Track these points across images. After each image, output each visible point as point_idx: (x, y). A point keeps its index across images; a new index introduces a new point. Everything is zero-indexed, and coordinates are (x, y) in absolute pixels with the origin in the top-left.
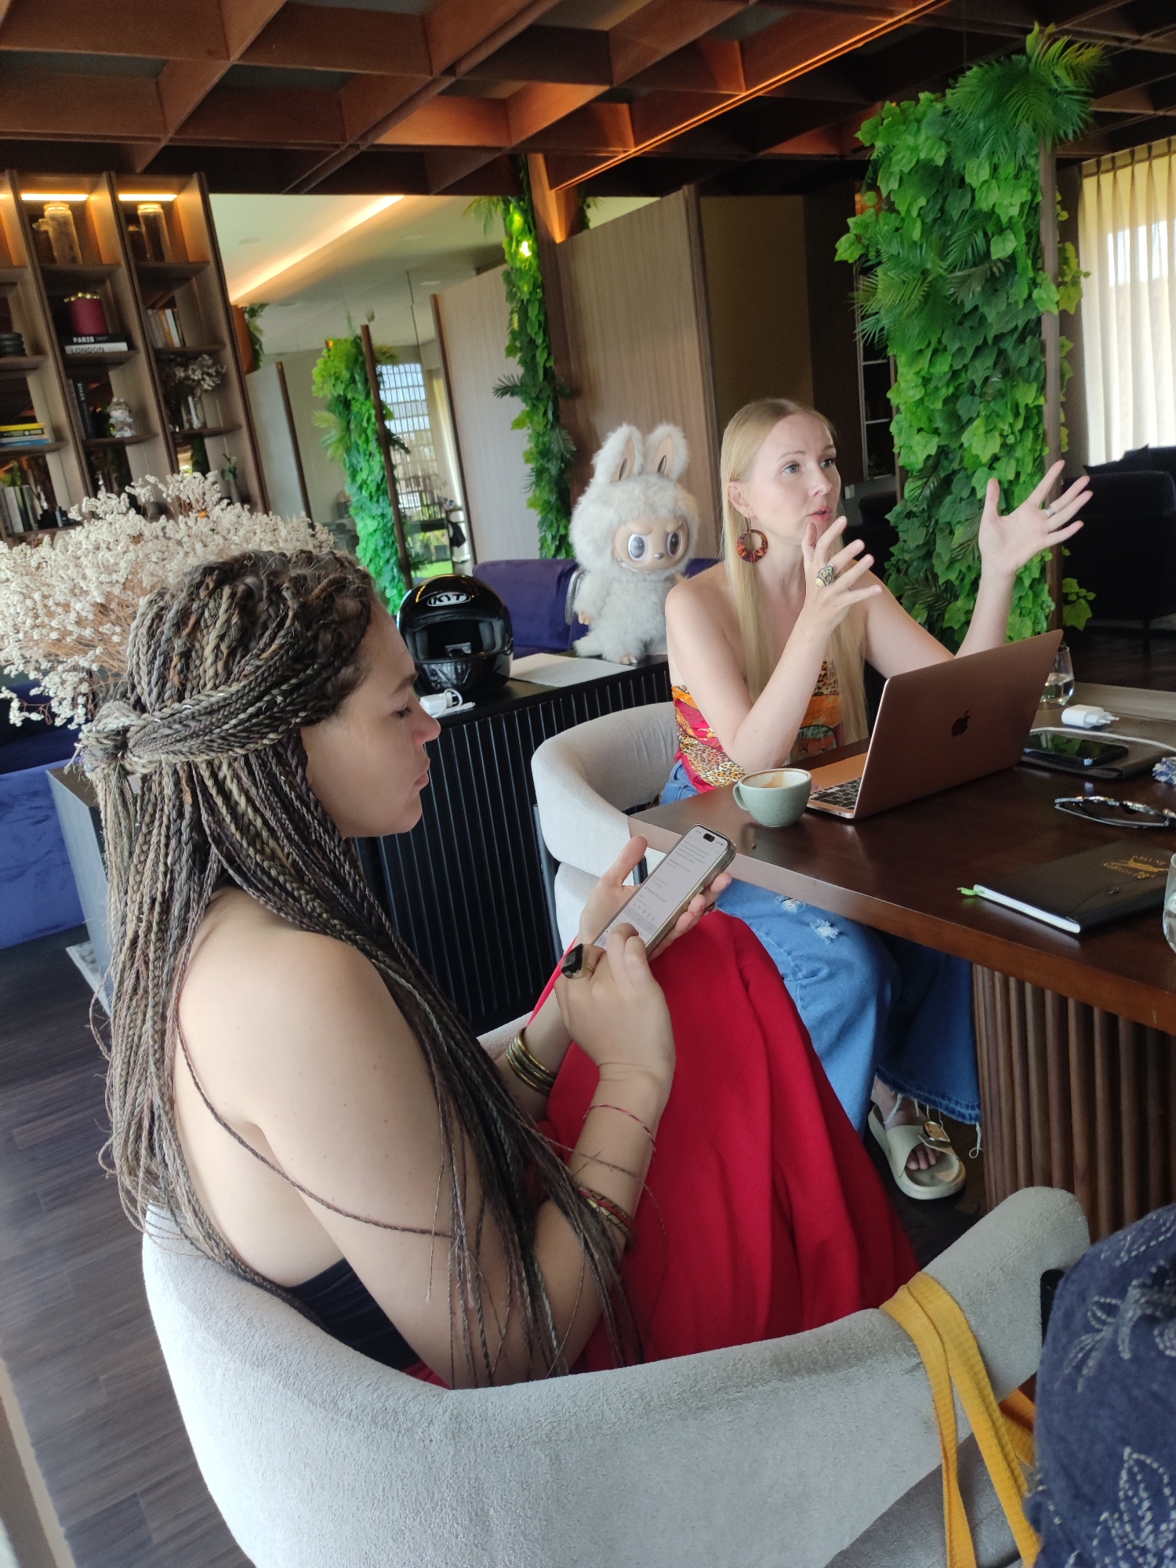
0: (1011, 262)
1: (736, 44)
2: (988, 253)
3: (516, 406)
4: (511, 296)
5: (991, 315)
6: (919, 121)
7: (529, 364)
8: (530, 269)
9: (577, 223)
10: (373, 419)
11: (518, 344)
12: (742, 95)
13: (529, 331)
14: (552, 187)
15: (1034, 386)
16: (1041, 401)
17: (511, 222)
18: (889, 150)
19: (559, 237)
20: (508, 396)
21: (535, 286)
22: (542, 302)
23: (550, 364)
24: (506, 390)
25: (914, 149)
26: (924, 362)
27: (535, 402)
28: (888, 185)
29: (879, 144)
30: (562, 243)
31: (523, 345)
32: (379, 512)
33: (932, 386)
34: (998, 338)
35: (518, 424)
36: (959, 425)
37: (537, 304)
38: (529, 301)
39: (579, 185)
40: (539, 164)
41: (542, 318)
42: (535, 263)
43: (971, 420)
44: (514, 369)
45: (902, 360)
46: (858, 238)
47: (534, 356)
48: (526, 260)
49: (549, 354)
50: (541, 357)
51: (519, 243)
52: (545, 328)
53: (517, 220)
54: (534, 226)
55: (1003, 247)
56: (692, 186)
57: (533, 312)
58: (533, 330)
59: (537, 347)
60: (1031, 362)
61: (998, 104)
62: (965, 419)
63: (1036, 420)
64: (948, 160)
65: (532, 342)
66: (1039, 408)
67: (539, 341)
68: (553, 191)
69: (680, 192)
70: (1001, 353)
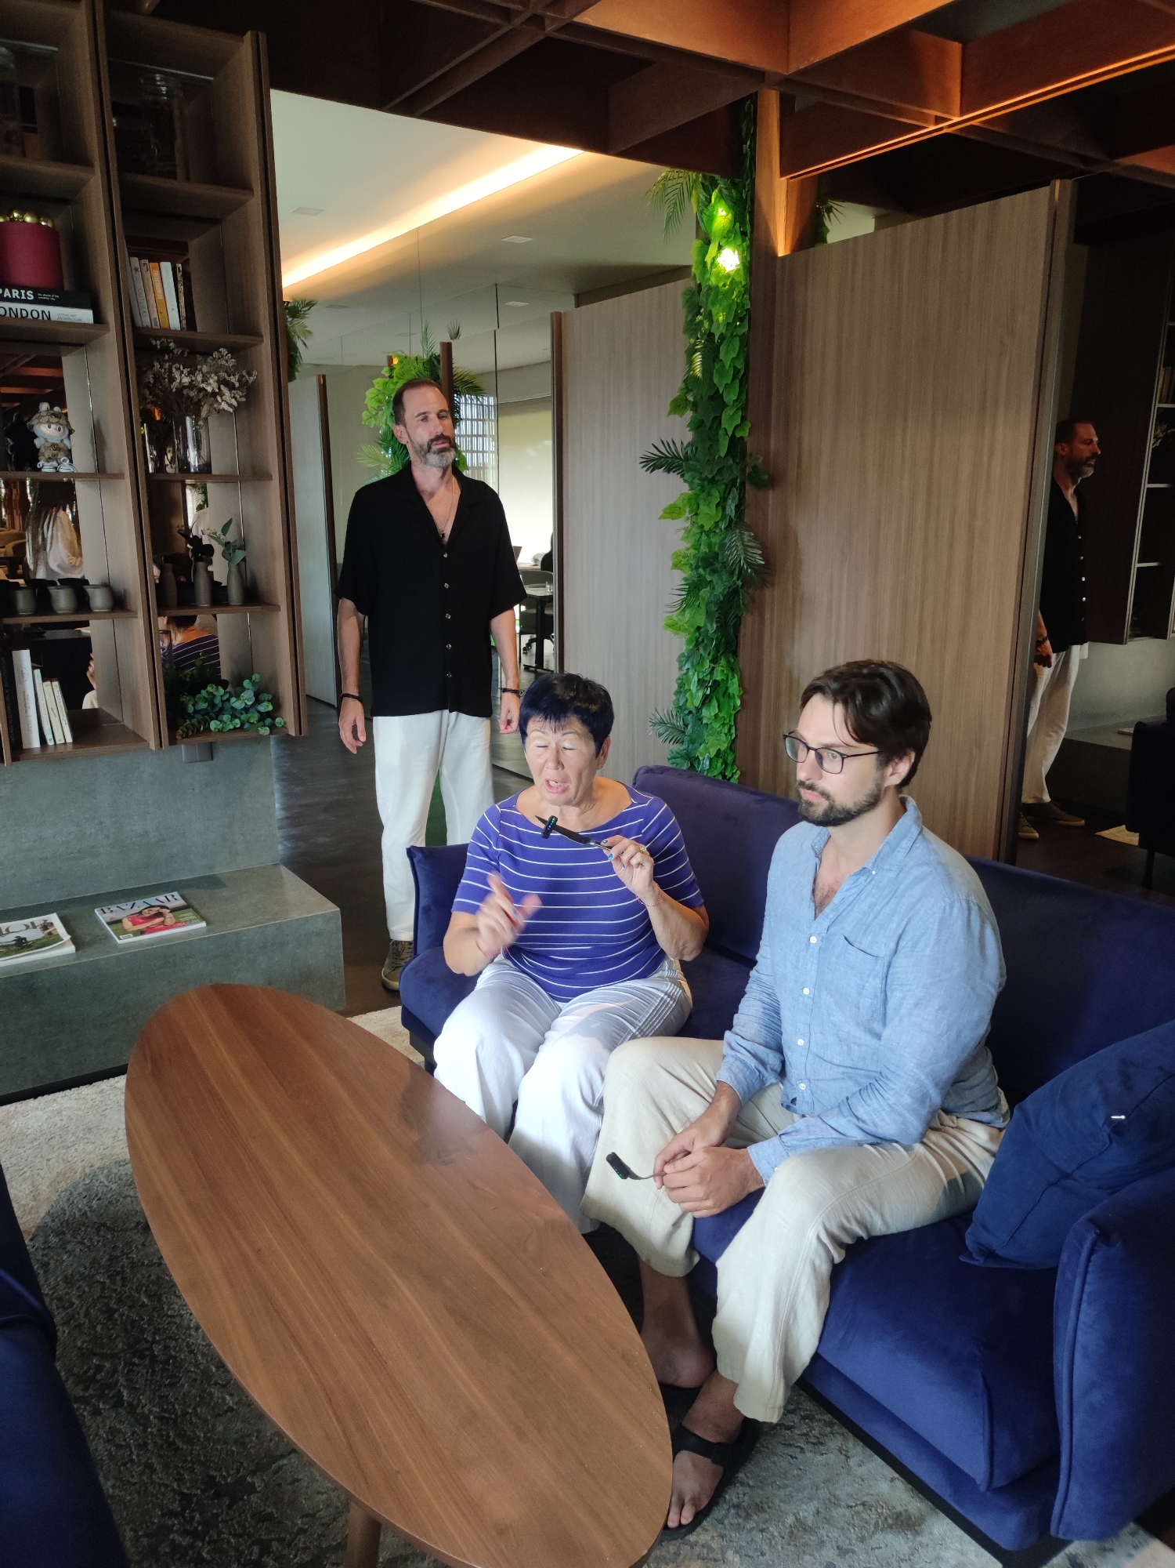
3: (674, 487)
4: (692, 328)
7: (706, 429)
8: (731, 290)
9: (811, 232)
11: (693, 397)
13: (716, 381)
14: (782, 174)
17: (711, 219)
19: (782, 249)
20: (660, 472)
21: (738, 316)
22: (745, 341)
23: (744, 433)
24: (660, 462)
27: (704, 485)
30: (783, 258)
31: (701, 400)
35: (672, 512)
37: (737, 343)
38: (722, 337)
41: (740, 365)
42: (742, 279)
44: (679, 432)
47: (717, 420)
48: (728, 276)
49: (743, 419)
50: (729, 422)
51: (720, 249)
52: (743, 378)
53: (722, 216)
54: (749, 227)
56: (1069, 182)
57: (729, 355)
58: (722, 379)
59: (725, 405)
65: (718, 396)
67: (730, 397)
68: (784, 179)
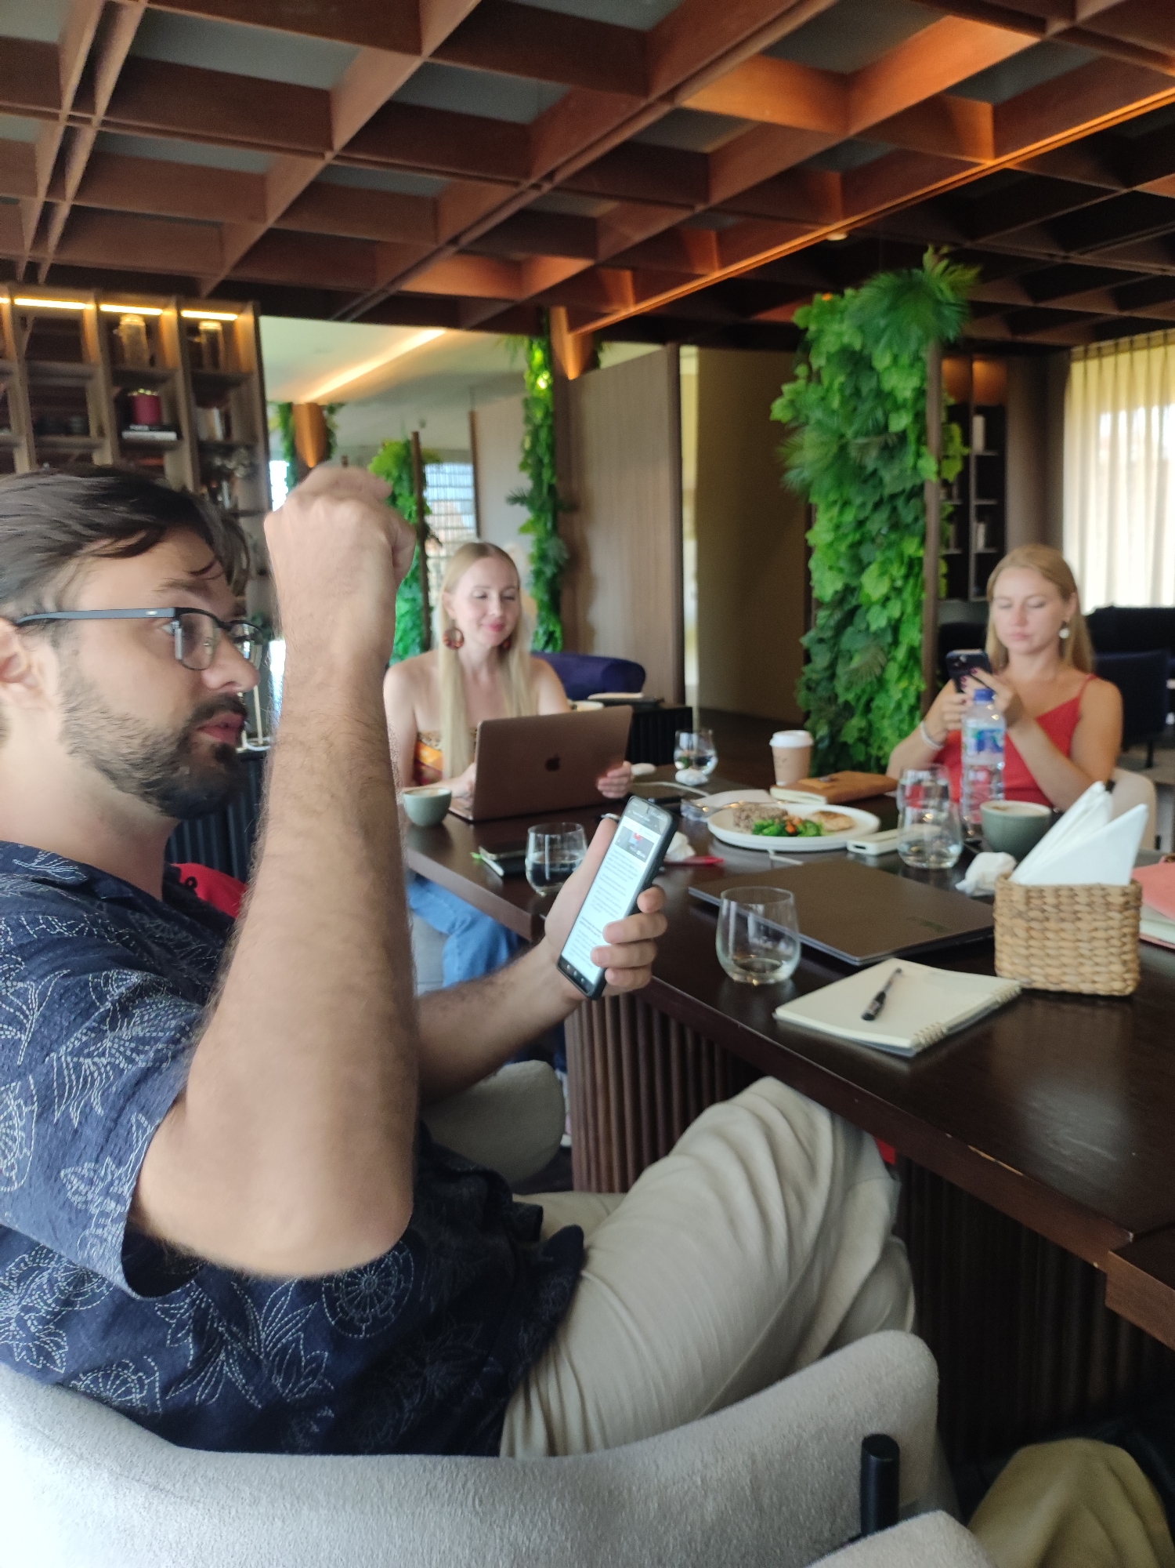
0: (902, 436)
1: (713, 235)
2: (886, 427)
3: (524, 514)
4: (528, 419)
5: (887, 476)
7: (537, 478)
9: (590, 362)
10: (414, 515)
11: (529, 461)
12: (717, 275)
15: (916, 541)
16: (921, 553)
18: (820, 332)
19: (572, 373)
20: (518, 505)
21: (547, 414)
22: (551, 428)
24: (516, 500)
25: (840, 335)
26: (836, 510)
27: (539, 511)
28: (818, 361)
29: (813, 328)
30: (574, 380)
31: (533, 463)
33: (841, 532)
35: (524, 530)
36: (860, 566)
39: (596, 331)
40: (560, 314)
43: (869, 564)
44: (524, 483)
45: (821, 507)
46: (792, 403)
47: (541, 473)
50: (547, 474)
51: (537, 376)
52: (552, 449)
53: (538, 356)
54: (552, 363)
55: (900, 422)
56: (674, 346)
57: (543, 434)
58: (542, 450)
59: (544, 465)
63: (916, 569)
64: (864, 346)
65: (540, 461)
66: (920, 560)
67: (546, 460)
69: (664, 349)
70: (894, 509)
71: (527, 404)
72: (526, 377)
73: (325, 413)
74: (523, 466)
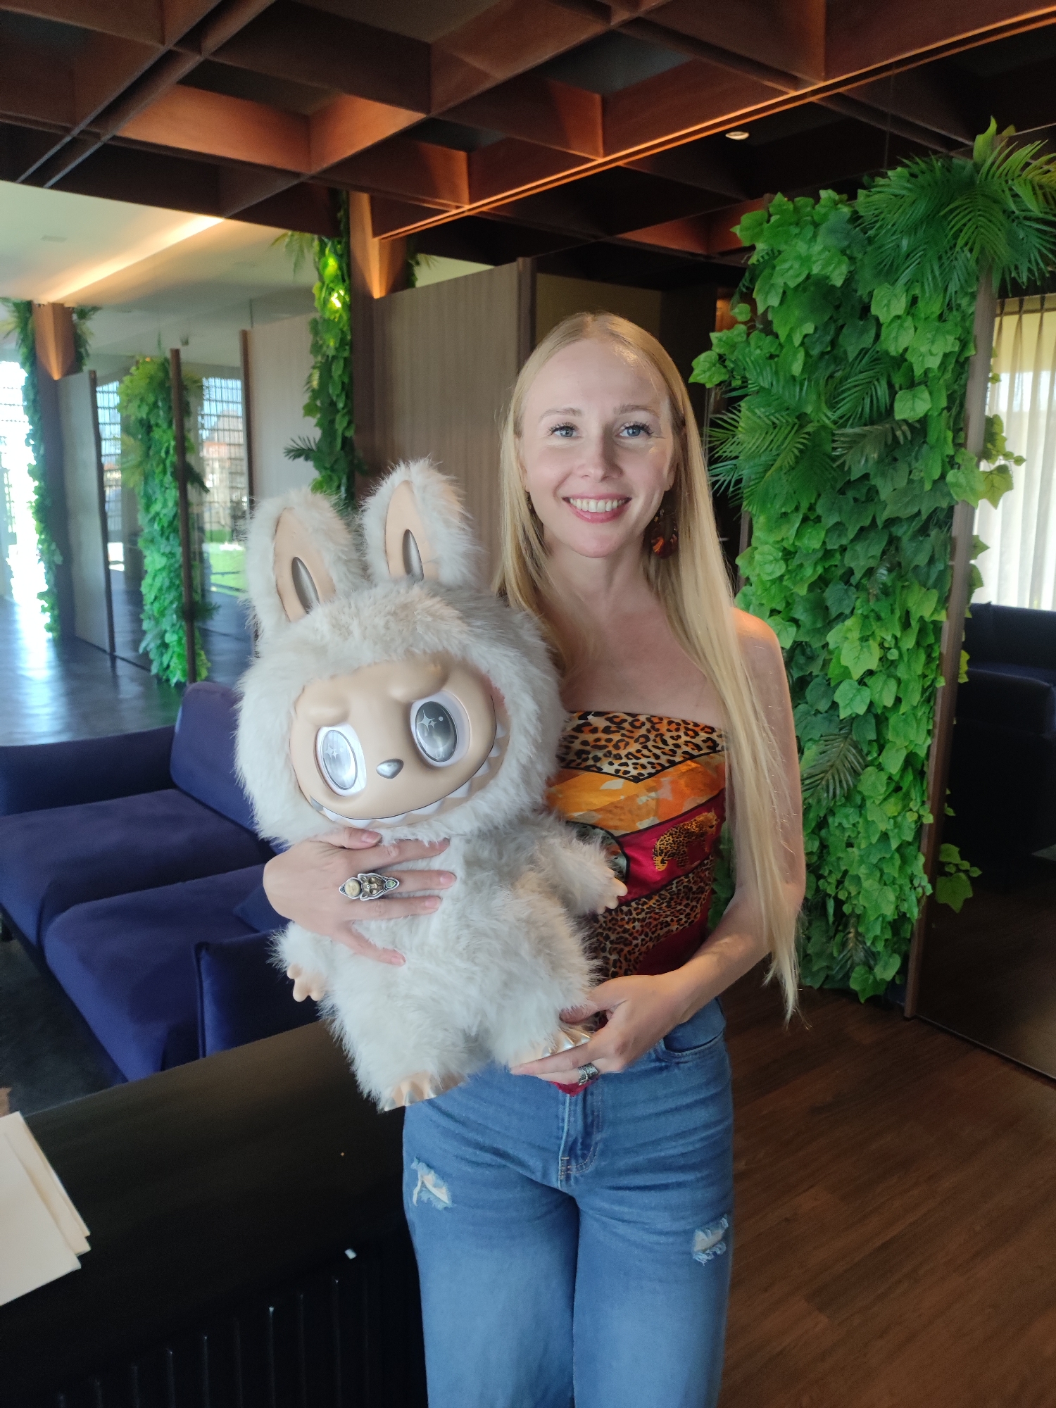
0: (920, 428)
1: (597, 97)
2: (890, 410)
4: (317, 348)
5: (885, 492)
6: (816, 225)
7: (328, 427)
8: (339, 322)
9: (402, 279)
10: (172, 451)
11: (318, 403)
12: (599, 161)
13: (331, 391)
14: (375, 234)
15: (934, 596)
16: (942, 617)
17: (326, 265)
18: (774, 255)
19: (377, 291)
20: (301, 459)
21: (342, 343)
22: (347, 362)
23: (350, 434)
24: (299, 453)
25: (806, 260)
26: (789, 532)
27: (328, 471)
28: (767, 300)
29: (761, 246)
30: (378, 300)
31: (322, 405)
32: (167, 550)
33: (795, 563)
34: (891, 522)
36: (827, 619)
37: (341, 363)
38: (334, 357)
39: (410, 237)
40: (362, 205)
41: (346, 380)
42: (345, 317)
43: (841, 617)
45: (760, 522)
46: (722, 359)
47: (332, 422)
48: (337, 311)
49: (350, 423)
50: (341, 423)
51: (331, 291)
52: (347, 390)
53: (332, 264)
54: (350, 275)
55: (911, 407)
56: (528, 260)
57: (337, 370)
58: (334, 390)
60: (932, 561)
61: (933, 219)
62: (834, 612)
63: (931, 640)
64: (849, 281)
65: (333, 404)
66: (937, 626)
68: (376, 240)
69: (514, 264)
70: (893, 541)
71: (315, 327)
72: (315, 291)
73: (75, 317)
74: (309, 410)
